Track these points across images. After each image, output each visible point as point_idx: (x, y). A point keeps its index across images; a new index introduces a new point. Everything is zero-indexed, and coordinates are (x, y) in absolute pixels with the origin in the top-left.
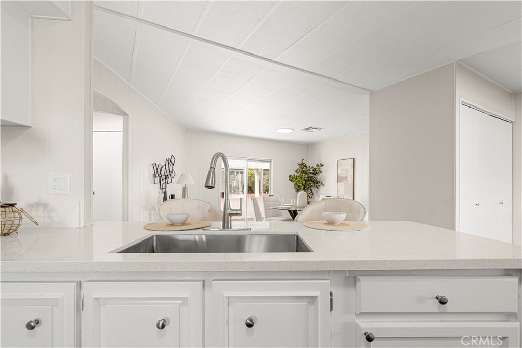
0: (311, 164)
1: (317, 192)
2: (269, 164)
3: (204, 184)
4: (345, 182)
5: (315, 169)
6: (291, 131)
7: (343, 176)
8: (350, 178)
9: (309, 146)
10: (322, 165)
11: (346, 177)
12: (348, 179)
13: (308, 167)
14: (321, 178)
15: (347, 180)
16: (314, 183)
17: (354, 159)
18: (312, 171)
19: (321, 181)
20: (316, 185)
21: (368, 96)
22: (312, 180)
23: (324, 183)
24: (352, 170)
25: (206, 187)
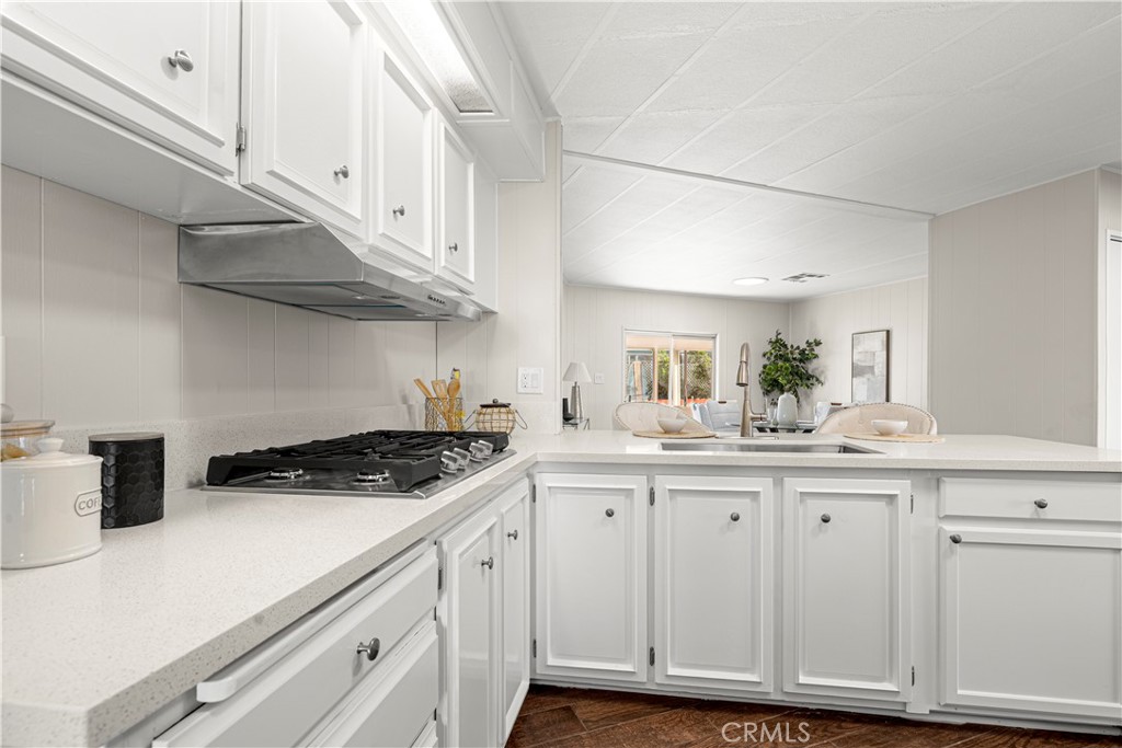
0: (796, 340)
1: (807, 396)
2: (711, 342)
3: (736, 381)
4: (869, 376)
5: (804, 351)
6: (763, 281)
7: (864, 364)
8: (880, 369)
9: (790, 307)
10: (818, 343)
11: (872, 368)
12: (876, 370)
13: (789, 347)
14: (817, 369)
15: (873, 373)
16: (801, 379)
17: (888, 332)
18: (797, 355)
19: (817, 374)
20: (805, 382)
21: (926, 224)
22: (797, 373)
23: (822, 379)
24: (885, 353)
25: (738, 384)
